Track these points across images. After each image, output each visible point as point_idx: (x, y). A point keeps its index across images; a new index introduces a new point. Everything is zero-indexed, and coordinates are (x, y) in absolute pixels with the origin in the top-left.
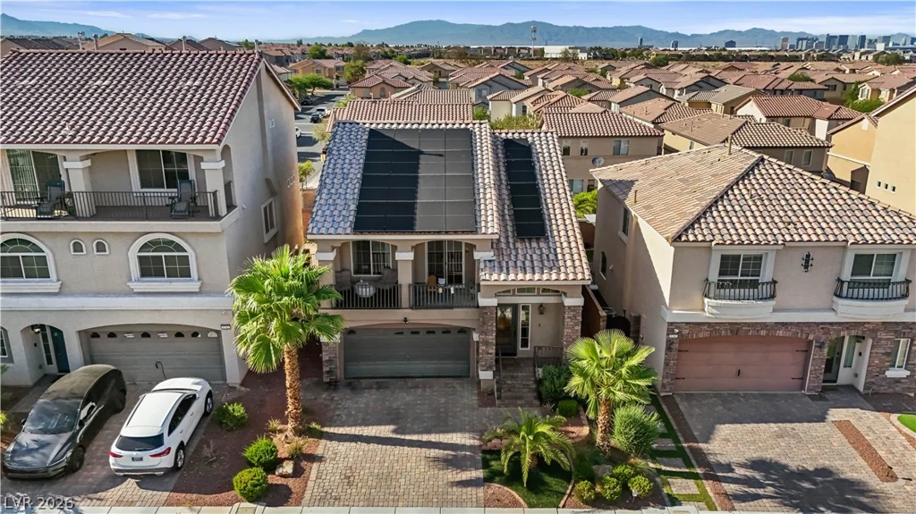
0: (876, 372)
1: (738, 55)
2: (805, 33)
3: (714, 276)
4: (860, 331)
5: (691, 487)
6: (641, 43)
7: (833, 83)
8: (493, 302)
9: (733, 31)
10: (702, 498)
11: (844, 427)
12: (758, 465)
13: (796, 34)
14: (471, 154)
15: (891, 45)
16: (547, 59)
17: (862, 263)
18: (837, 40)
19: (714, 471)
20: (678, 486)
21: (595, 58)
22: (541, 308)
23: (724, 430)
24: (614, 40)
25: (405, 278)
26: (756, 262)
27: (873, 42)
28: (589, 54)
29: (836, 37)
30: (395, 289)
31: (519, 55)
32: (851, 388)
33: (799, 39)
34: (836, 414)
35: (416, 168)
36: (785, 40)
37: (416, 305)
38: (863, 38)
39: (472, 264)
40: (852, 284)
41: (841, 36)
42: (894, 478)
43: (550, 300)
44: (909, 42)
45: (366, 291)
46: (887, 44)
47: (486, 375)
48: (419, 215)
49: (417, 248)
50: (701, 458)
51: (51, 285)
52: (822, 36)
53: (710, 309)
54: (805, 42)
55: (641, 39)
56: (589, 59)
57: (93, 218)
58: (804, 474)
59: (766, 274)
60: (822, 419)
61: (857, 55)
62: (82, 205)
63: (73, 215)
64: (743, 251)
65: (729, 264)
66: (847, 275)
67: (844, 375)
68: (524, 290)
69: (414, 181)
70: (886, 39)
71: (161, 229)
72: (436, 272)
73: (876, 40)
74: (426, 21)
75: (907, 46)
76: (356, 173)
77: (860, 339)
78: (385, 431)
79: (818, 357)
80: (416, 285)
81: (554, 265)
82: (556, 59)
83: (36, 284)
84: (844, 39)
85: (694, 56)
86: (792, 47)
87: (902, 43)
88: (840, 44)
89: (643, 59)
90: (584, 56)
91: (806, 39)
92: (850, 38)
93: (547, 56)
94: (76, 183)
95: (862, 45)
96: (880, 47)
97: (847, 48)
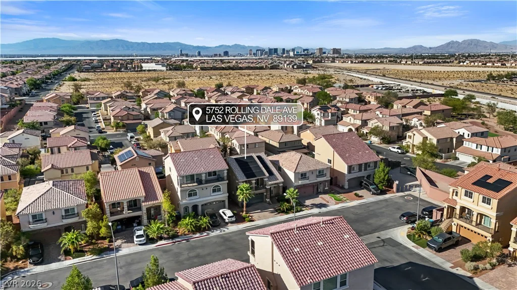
0: (324, 189)
2: (259, 47)
3: (300, 177)
4: (321, 183)
5: (305, 209)
6: (181, 52)
8: (269, 187)
9: (226, 45)
10: (307, 209)
11: (321, 197)
12: (312, 204)
13: (255, 47)
15: (295, 53)
17: (320, 172)
18: (273, 50)
19: (307, 206)
20: (303, 209)
21: (170, 69)
22: (275, 187)
23: (306, 201)
24: (165, 50)
26: (306, 174)
27: (288, 52)
28: (167, 67)
29: (272, 49)
31: (127, 68)
32: (320, 192)
33: (257, 50)
34: (320, 196)
35: (249, 165)
36: (251, 50)
37: (256, 190)
38: (284, 50)
39: (264, 181)
40: (319, 175)
42: (328, 202)
43: (276, 185)
44: (302, 51)
46: (294, 53)
47: (268, 200)
48: (256, 174)
49: (256, 180)
50: (305, 205)
51: (197, 197)
52: (266, 48)
53: (300, 182)
54: (260, 52)
55: (181, 50)
56: (167, 70)
57: (205, 184)
58: (318, 204)
60: (318, 197)
61: (285, 65)
62: (204, 182)
63: (202, 184)
64: (303, 172)
65: (302, 175)
66: (318, 174)
67: (319, 190)
69: (250, 168)
70: (293, 50)
71: (216, 184)
74: (45, 39)
76: (239, 168)
77: (321, 184)
78: (259, 211)
79: (316, 187)
80: (255, 187)
81: (278, 179)
82: (149, 71)
83: (195, 197)
84: (276, 50)
85: (218, 68)
86: (254, 54)
87: (300, 52)
88: (274, 52)
89: (193, 69)
90: (164, 68)
91: (260, 50)
92: (278, 50)
93: (144, 69)
94: (204, 178)
95: (283, 53)
96: (291, 54)
97: (278, 55)
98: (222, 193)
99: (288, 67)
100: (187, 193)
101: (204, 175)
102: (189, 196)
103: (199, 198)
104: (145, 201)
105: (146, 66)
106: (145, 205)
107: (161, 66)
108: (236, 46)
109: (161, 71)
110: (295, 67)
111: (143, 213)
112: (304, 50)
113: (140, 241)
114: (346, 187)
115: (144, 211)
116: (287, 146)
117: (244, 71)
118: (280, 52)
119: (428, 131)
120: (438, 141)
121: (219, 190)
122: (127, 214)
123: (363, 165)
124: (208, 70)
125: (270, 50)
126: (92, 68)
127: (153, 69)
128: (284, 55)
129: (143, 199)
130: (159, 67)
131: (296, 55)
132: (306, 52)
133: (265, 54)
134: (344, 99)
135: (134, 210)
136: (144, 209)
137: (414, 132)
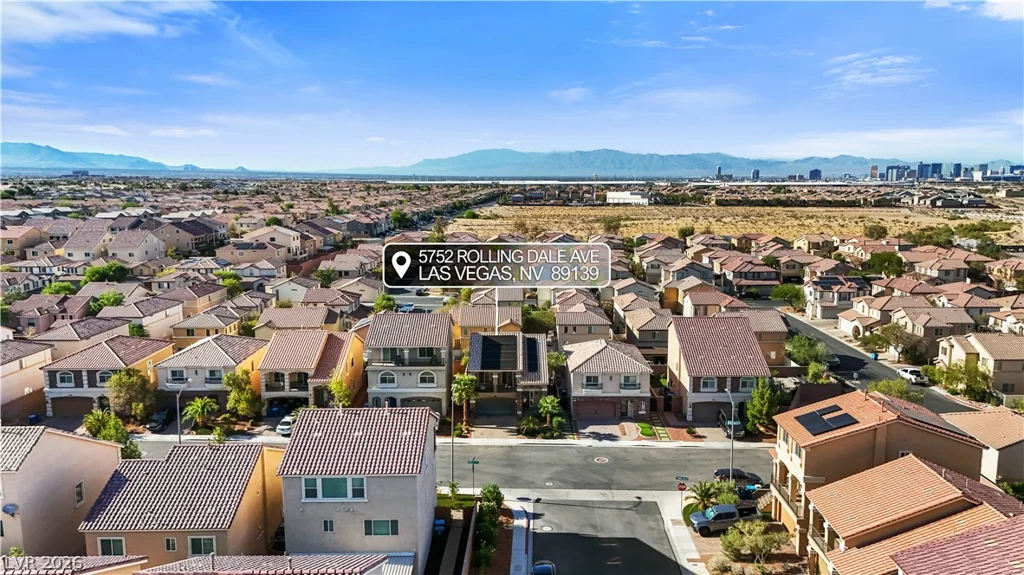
0: (636, 412)
1: (796, 200)
2: (898, 161)
3: (585, 382)
4: (629, 399)
7: (793, 263)
8: (521, 390)
10: (573, 438)
11: (621, 426)
13: (887, 161)
14: (515, 345)
15: (989, 174)
16: (609, 204)
17: (627, 379)
18: (930, 169)
21: (656, 203)
22: (534, 392)
25: (495, 383)
26: (596, 378)
27: (969, 171)
28: (650, 199)
29: (929, 165)
30: (493, 386)
31: (582, 199)
32: (626, 417)
33: (891, 168)
35: (500, 349)
36: (875, 168)
37: (498, 392)
38: (958, 167)
39: (515, 379)
40: (623, 385)
41: (934, 165)
42: (625, 435)
43: (537, 390)
44: (1008, 169)
45: (483, 388)
46: (985, 173)
47: (519, 413)
48: (502, 364)
49: (499, 374)
51: (395, 385)
52: (914, 164)
53: (584, 392)
54: (895, 171)
55: (720, 168)
56: (650, 204)
57: (409, 366)
58: (603, 435)
59: (600, 382)
60: (618, 424)
62: (407, 362)
63: (403, 365)
64: (592, 375)
65: (589, 379)
66: (622, 382)
67: (629, 414)
68: (532, 386)
69: (499, 354)
70: (983, 168)
71: (427, 369)
72: (504, 382)
73: (972, 169)
75: (1006, 175)
76: (480, 351)
78: (494, 426)
79: (618, 407)
80: (498, 386)
81: (539, 379)
82: (618, 204)
83: (391, 385)
84: (937, 167)
85: (753, 201)
86: (882, 176)
87: (1001, 171)
88: (933, 172)
89: (704, 203)
90: (645, 201)
91: (897, 168)
92: (944, 167)
93: (609, 201)
94: (406, 356)
95: (958, 174)
96: (977, 176)
97: (941, 177)
98: (435, 385)
99: (922, 202)
100: (380, 376)
101: (406, 352)
102: (382, 382)
103: (397, 387)
104: (314, 377)
105: (613, 197)
106: (312, 383)
107: (639, 197)
108: (843, 159)
109: (638, 205)
110: (939, 203)
111: (310, 394)
112: (1013, 169)
113: (283, 430)
114: (689, 418)
115: (311, 391)
116: (656, 339)
117: (809, 209)
118: (946, 172)
119: (982, 342)
120: (999, 363)
121: (432, 380)
122: (289, 392)
123: (729, 380)
124: (732, 205)
125: (923, 167)
126: (526, 199)
127: (626, 201)
128: (958, 180)
129: (311, 373)
130: (637, 199)
131: (989, 178)
132: (1017, 172)
133: (909, 176)
134: (929, 270)
135: (300, 389)
136: (311, 388)
137: (953, 341)
